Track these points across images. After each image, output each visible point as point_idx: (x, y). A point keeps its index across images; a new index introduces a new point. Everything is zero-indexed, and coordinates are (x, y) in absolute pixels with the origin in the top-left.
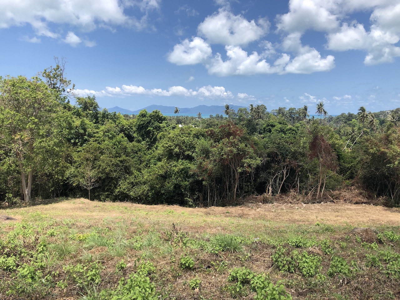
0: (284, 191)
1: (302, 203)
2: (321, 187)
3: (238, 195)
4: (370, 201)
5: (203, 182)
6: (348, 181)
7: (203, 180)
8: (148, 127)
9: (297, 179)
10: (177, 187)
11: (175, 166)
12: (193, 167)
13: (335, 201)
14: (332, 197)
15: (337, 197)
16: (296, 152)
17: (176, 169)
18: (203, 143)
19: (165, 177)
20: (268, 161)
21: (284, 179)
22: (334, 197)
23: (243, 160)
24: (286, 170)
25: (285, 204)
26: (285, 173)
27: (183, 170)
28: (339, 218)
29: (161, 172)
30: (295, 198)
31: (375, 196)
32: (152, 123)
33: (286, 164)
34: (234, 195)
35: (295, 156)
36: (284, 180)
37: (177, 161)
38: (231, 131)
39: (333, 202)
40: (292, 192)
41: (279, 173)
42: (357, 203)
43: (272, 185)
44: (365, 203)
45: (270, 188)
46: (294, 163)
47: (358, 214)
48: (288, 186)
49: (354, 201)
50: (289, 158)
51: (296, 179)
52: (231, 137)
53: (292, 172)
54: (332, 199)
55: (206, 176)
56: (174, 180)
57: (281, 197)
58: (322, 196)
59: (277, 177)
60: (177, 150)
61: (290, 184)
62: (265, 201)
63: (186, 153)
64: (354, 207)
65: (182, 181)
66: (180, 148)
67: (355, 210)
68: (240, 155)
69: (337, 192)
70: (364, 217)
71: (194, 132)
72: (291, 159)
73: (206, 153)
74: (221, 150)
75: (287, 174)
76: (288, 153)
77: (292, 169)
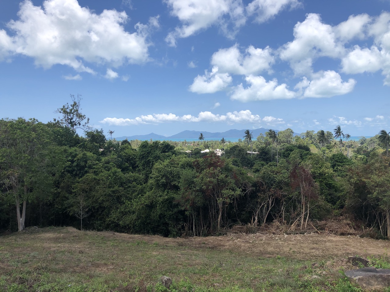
0: (270, 220)
1: (284, 234)
2: (305, 219)
3: (222, 226)
4: (357, 232)
5: (186, 212)
6: (337, 211)
7: (185, 210)
8: (148, 156)
9: (283, 209)
10: (162, 216)
11: (161, 196)
12: (177, 197)
13: (319, 232)
14: (317, 228)
15: (322, 228)
16: (280, 182)
17: (161, 199)
18: (188, 173)
19: (151, 206)
20: (253, 190)
21: (270, 209)
22: (319, 228)
23: (223, 191)
24: (272, 199)
25: (267, 235)
26: (270, 203)
27: (167, 200)
28: (314, 250)
29: (147, 202)
30: (278, 228)
31: (363, 227)
32: (152, 154)
33: (270, 193)
34: (218, 225)
35: (280, 185)
36: (269, 210)
37: (164, 191)
38: (212, 162)
39: (317, 232)
40: (276, 223)
41: (265, 202)
42: (342, 234)
43: (258, 215)
44: (351, 234)
45: (256, 218)
46: (280, 193)
47: (336, 247)
48: (274, 215)
49: (340, 232)
50: (274, 188)
51: (282, 209)
52: (212, 168)
53: (277, 201)
54: (316, 230)
55: (188, 206)
56: (158, 211)
57: (266, 227)
58: (306, 226)
59: (263, 206)
60: (164, 180)
61: (277, 213)
62: (249, 231)
63: (173, 183)
64: (338, 238)
65: (166, 211)
66: (167, 178)
67: (336, 241)
68: (221, 185)
69: (323, 222)
70: (341, 250)
71: (181, 163)
72: (276, 188)
73: (190, 183)
74: (201, 181)
75: (272, 203)
76: (272, 182)
77: (277, 199)
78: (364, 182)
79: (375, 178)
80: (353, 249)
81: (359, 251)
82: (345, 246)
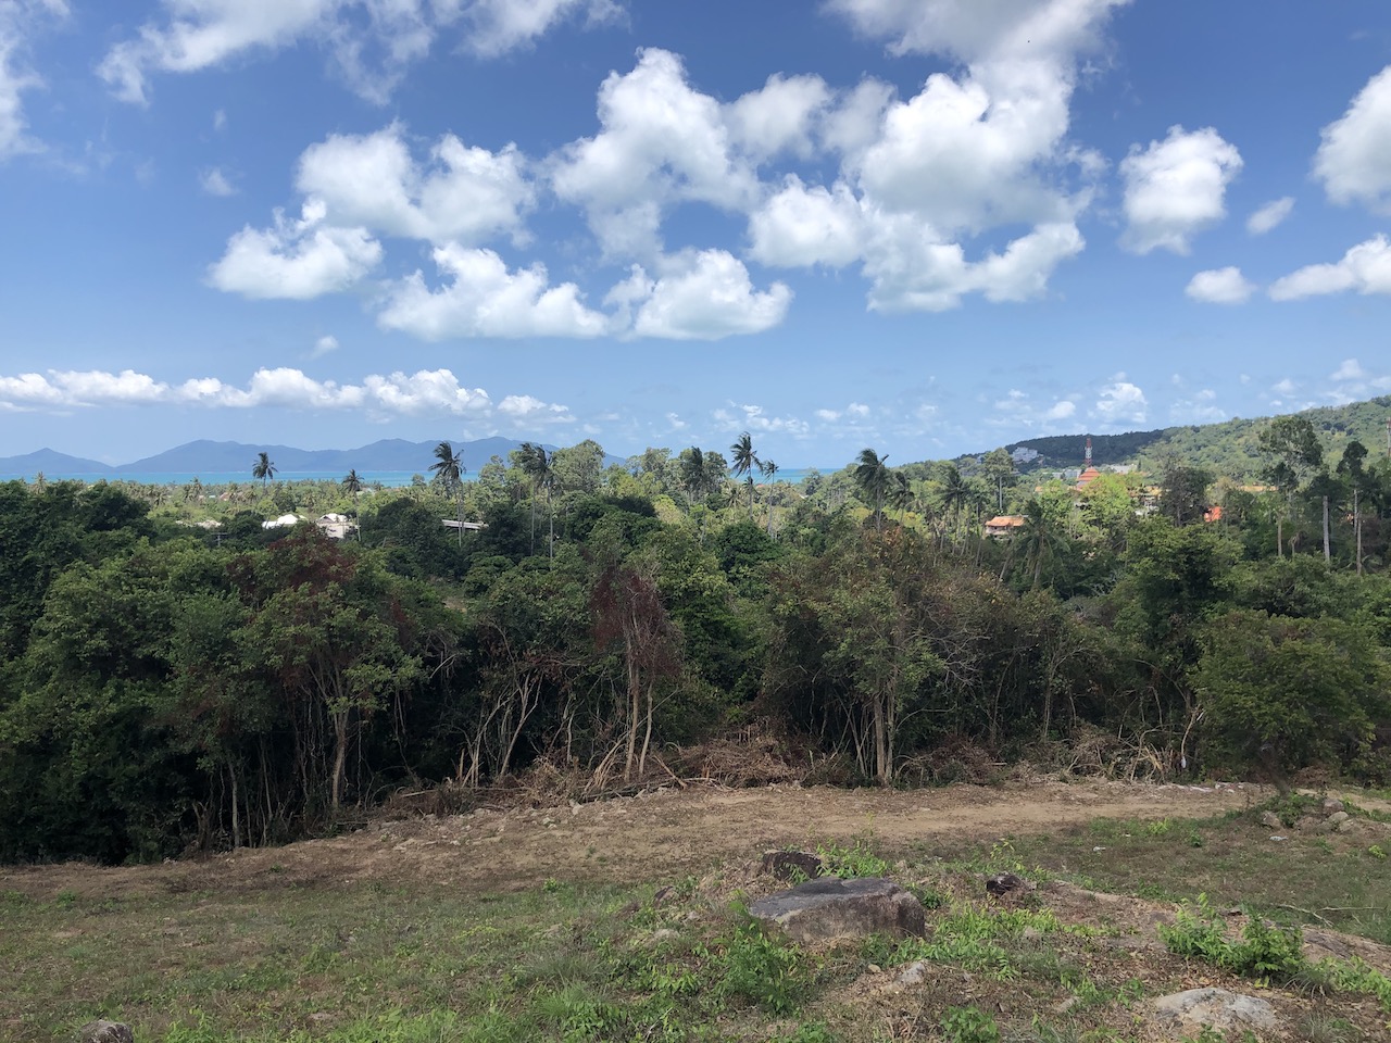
0: (523, 757)
1: (572, 802)
2: (639, 743)
3: (349, 800)
4: (793, 771)
5: (199, 760)
6: (736, 710)
7: (199, 753)
8: (24, 547)
9: (569, 715)
10: (92, 786)
11: (87, 706)
12: (161, 704)
13: (682, 784)
14: (676, 769)
15: (691, 769)
16: (558, 625)
17: (88, 718)
18: (206, 607)
19: (45, 749)
20: (463, 660)
21: (523, 719)
22: (681, 771)
23: (350, 672)
24: (529, 687)
25: (513, 811)
26: (525, 698)
27: (116, 719)
28: (666, 847)
29: (24, 734)
30: (550, 783)
31: (811, 754)
32: (43, 535)
33: (526, 666)
34: (331, 797)
35: (557, 636)
36: (520, 725)
37: (101, 685)
38: (306, 564)
39: (677, 785)
40: (545, 767)
41: (505, 699)
42: (752, 783)
43: (483, 745)
44: (777, 780)
45: (475, 758)
46: (558, 662)
47: (734, 825)
48: (539, 741)
49: (744, 776)
50: (536, 647)
51: (565, 717)
52: (305, 587)
53: (549, 693)
54: (674, 777)
55: (209, 738)
56: (76, 764)
57: (510, 784)
58: (641, 769)
59: (500, 713)
60: (100, 641)
61: (548, 734)
62: (450, 806)
63: (141, 652)
64: (741, 797)
65: (114, 762)
66: (115, 632)
67: (734, 808)
68: (344, 646)
69: (696, 750)
70: (747, 833)
71: (176, 570)
72: (543, 647)
73: (216, 649)
74: (262, 637)
75: (531, 701)
76: (532, 627)
77: (546, 684)
78: (813, 613)
79: (846, 599)
80: (781, 827)
81: (798, 831)
82: (760, 821)
